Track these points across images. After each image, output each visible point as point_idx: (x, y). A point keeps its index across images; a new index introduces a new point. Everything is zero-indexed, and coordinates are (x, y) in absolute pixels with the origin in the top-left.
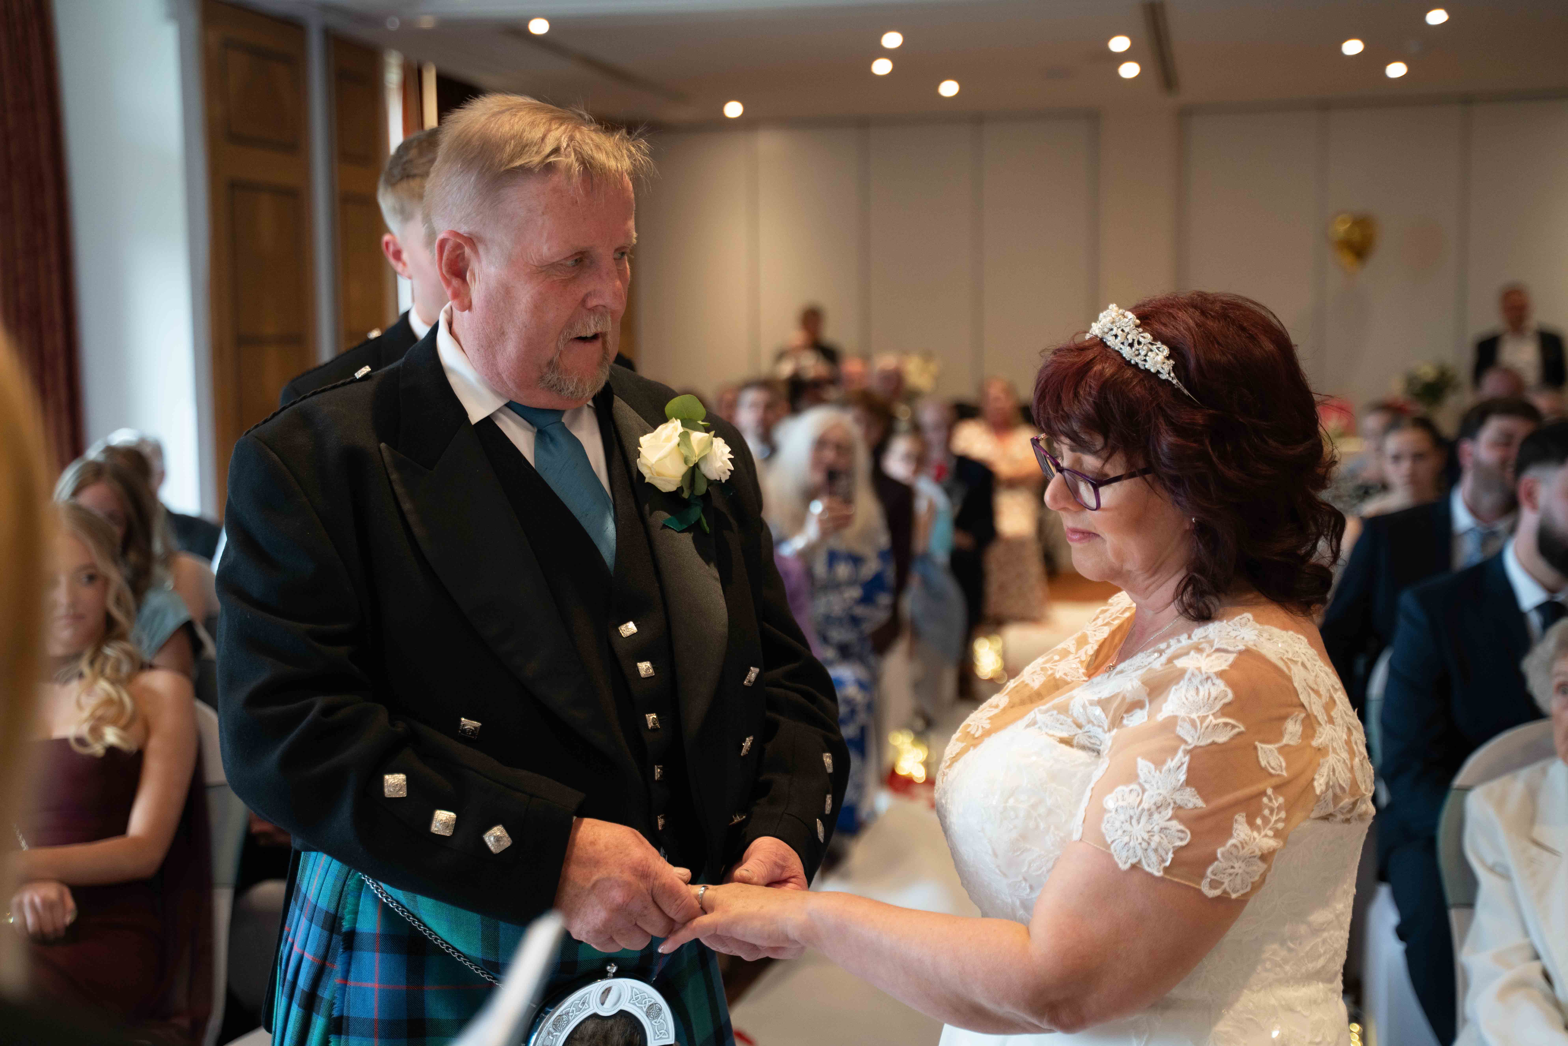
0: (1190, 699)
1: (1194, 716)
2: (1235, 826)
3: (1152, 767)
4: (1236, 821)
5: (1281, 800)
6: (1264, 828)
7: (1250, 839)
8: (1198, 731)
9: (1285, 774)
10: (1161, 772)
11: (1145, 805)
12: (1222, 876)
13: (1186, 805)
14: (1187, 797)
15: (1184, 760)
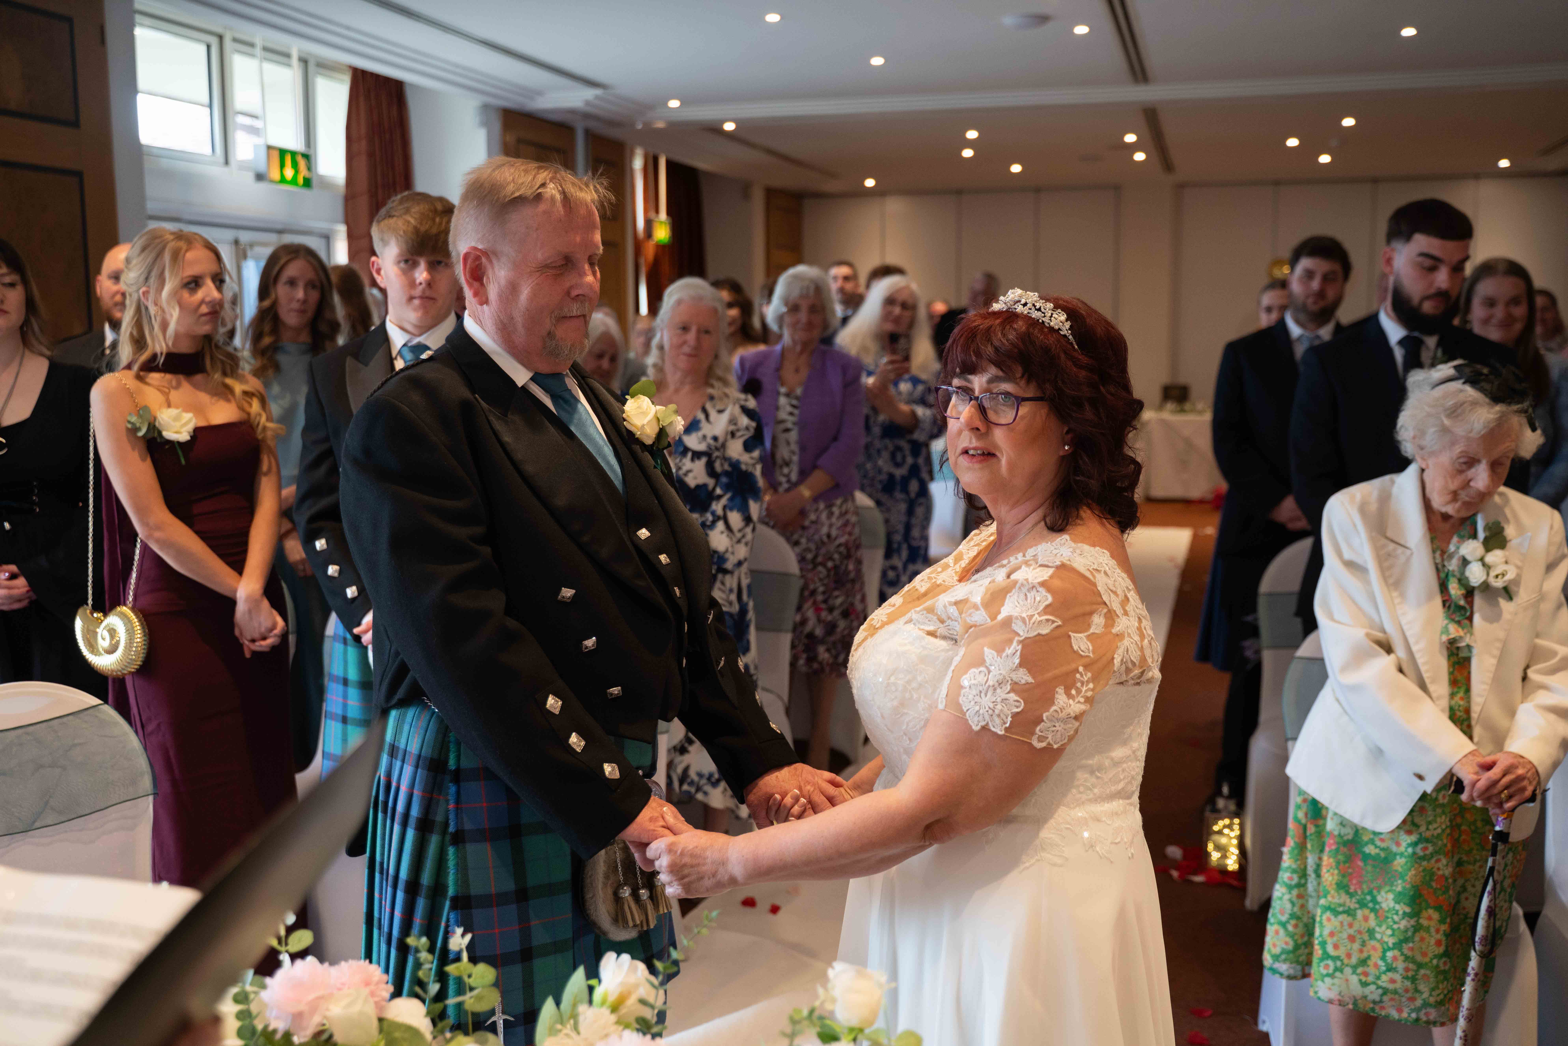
0: (1021, 603)
1: (1024, 615)
2: (1056, 696)
3: (995, 654)
4: (1057, 692)
5: (1089, 675)
6: (1077, 697)
7: (1067, 705)
8: (1028, 626)
9: (1091, 655)
10: (1001, 658)
11: (990, 683)
12: (1047, 732)
13: (1020, 681)
14: (1020, 675)
15: (1017, 648)
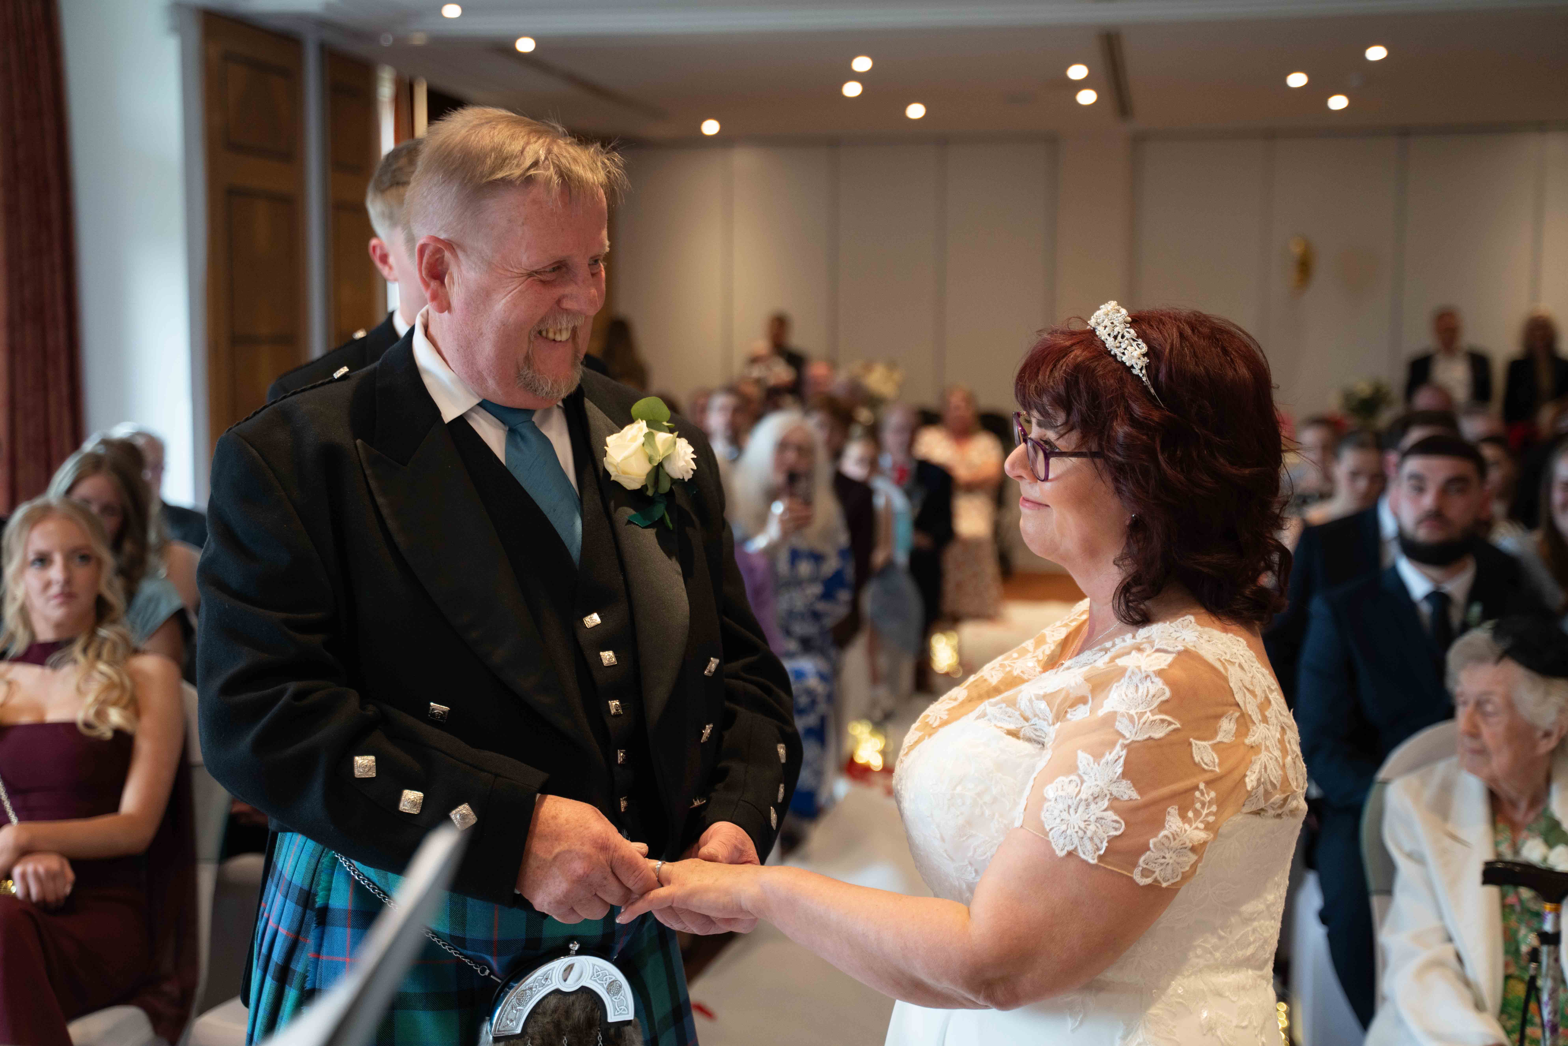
0: (1130, 695)
1: (1133, 712)
2: (1168, 818)
3: (1091, 759)
4: (1169, 812)
5: (1213, 794)
6: (1195, 821)
7: (1181, 830)
8: (1136, 726)
9: (1217, 769)
10: (1099, 765)
11: (1083, 796)
12: (1154, 865)
13: (1122, 796)
14: (1122, 789)
15: (1121, 753)
